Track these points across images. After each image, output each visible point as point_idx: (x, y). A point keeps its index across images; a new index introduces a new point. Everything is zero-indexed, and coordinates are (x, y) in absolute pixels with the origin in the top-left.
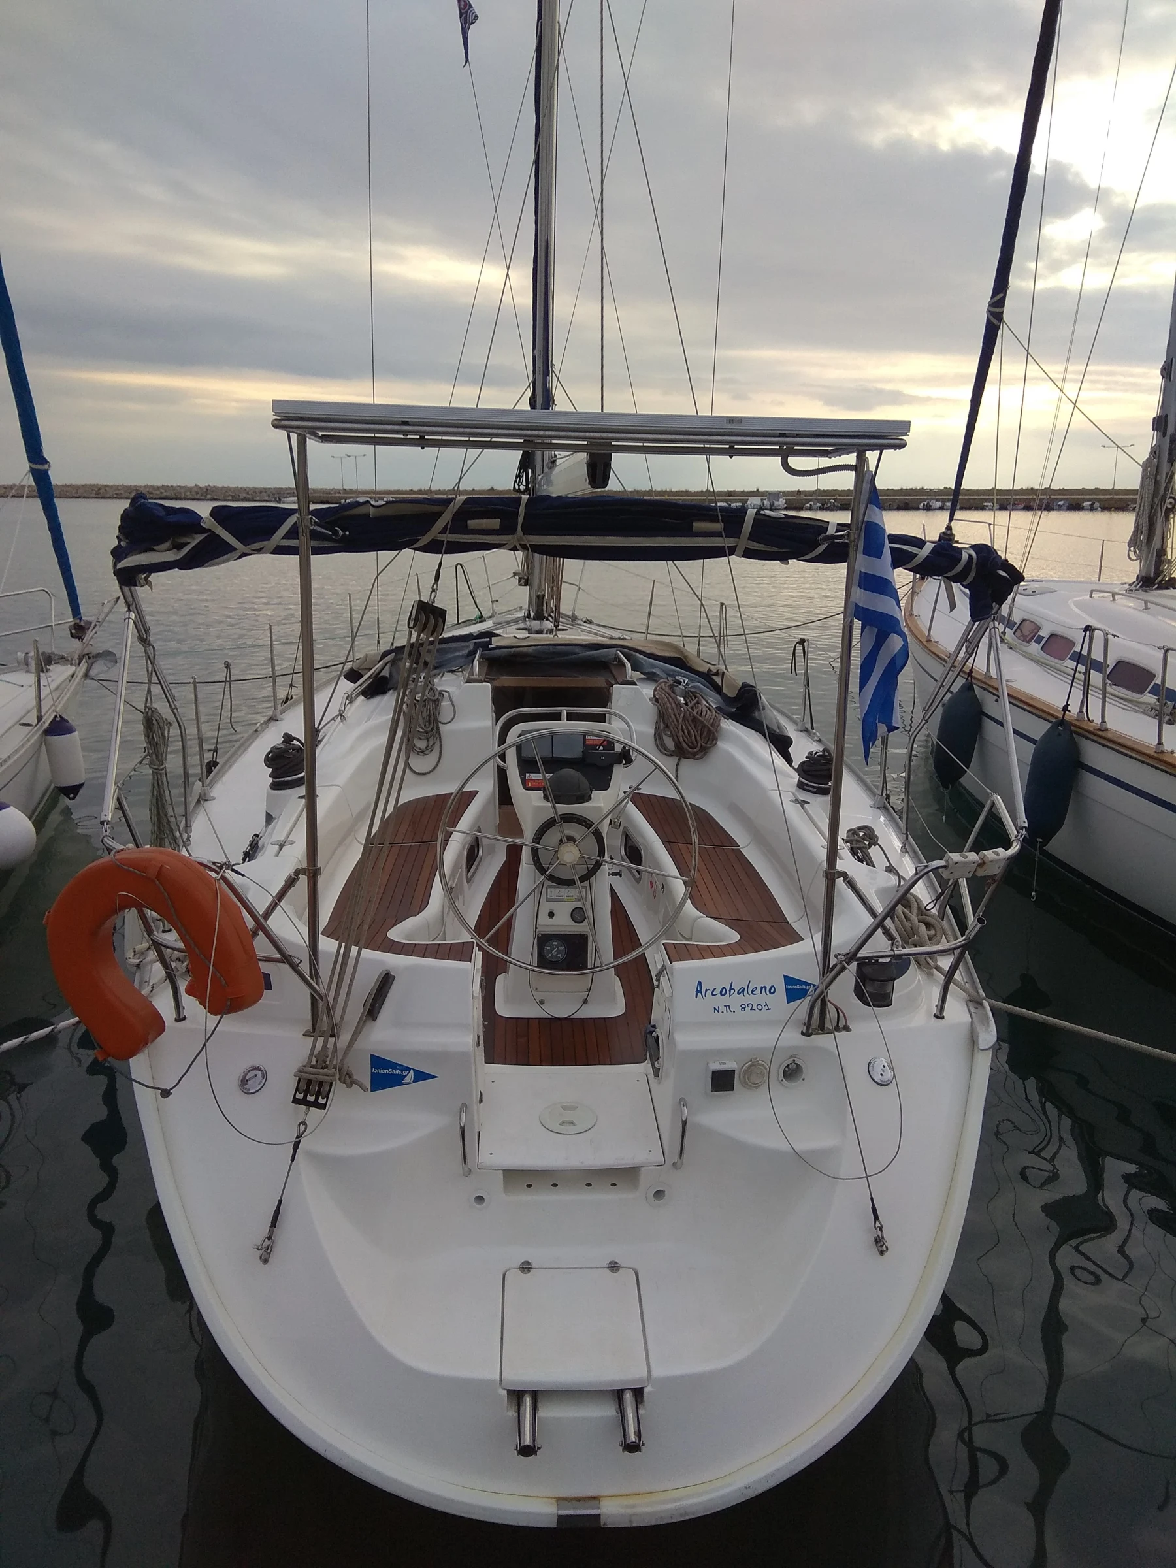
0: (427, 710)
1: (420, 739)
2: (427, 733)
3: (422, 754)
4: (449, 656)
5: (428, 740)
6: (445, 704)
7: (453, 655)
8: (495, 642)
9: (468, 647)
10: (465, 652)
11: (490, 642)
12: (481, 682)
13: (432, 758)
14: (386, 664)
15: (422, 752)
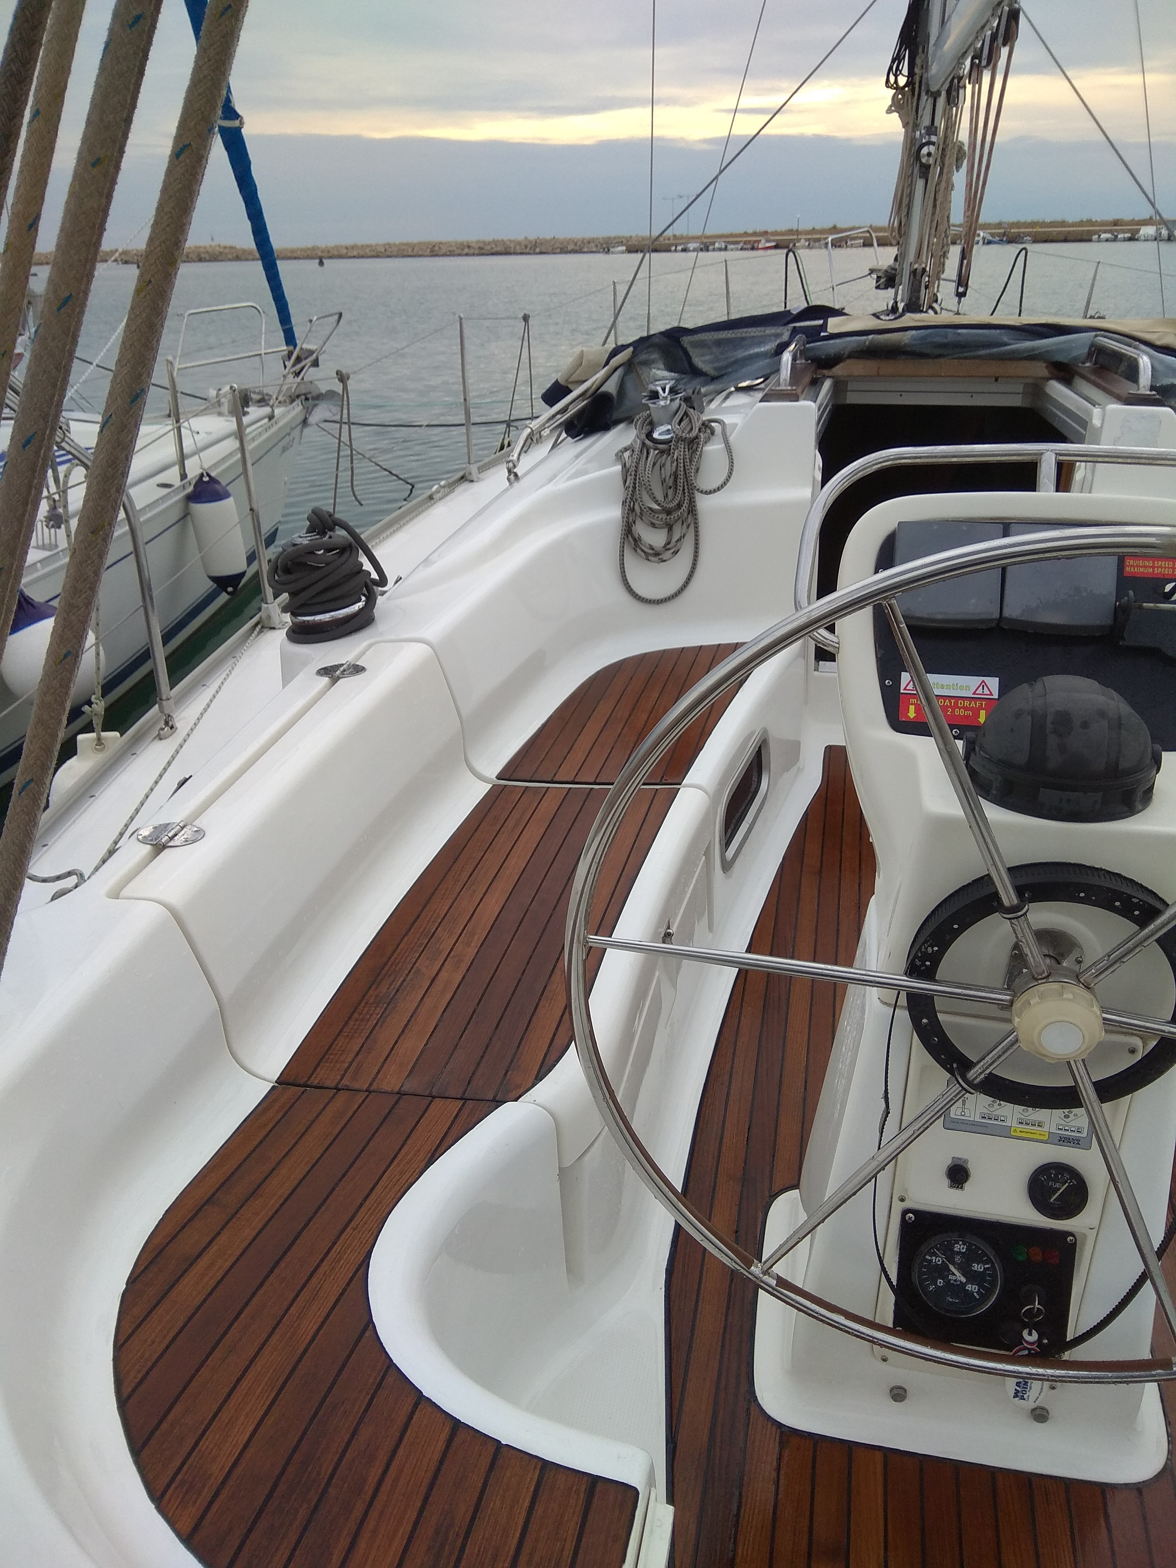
0: (672, 462)
1: (653, 525)
2: (669, 512)
3: (656, 559)
4: (741, 354)
5: (670, 528)
6: (713, 449)
7: (747, 353)
8: (834, 325)
9: (777, 336)
10: (770, 346)
11: (824, 327)
12: (795, 398)
13: (679, 566)
14: (616, 369)
15: (655, 555)
